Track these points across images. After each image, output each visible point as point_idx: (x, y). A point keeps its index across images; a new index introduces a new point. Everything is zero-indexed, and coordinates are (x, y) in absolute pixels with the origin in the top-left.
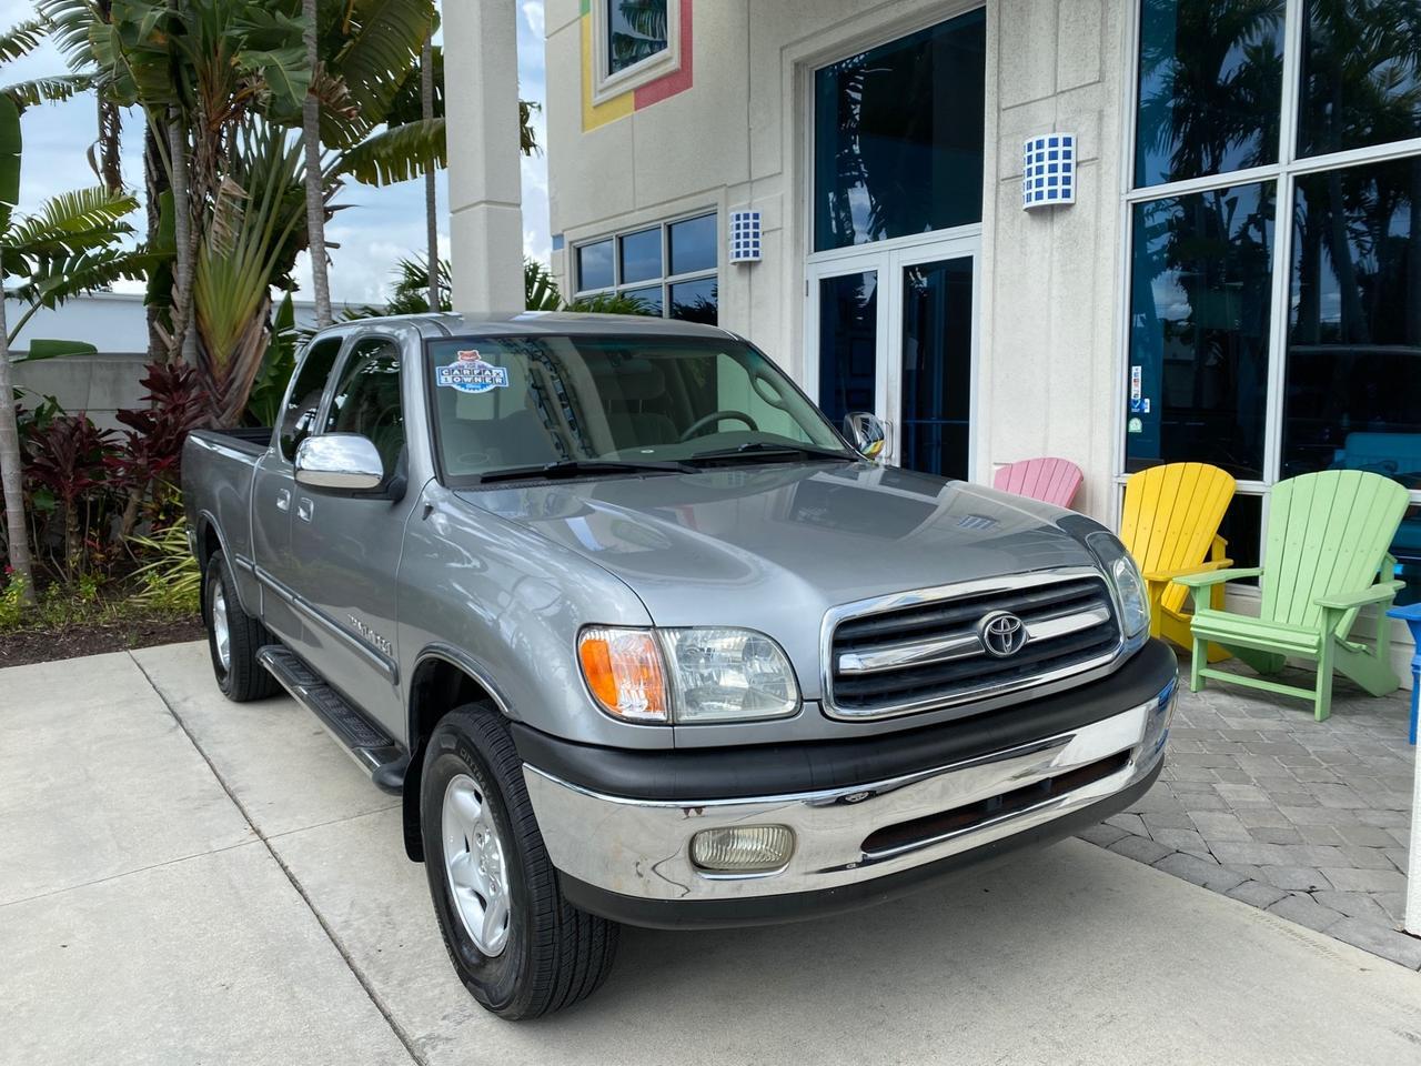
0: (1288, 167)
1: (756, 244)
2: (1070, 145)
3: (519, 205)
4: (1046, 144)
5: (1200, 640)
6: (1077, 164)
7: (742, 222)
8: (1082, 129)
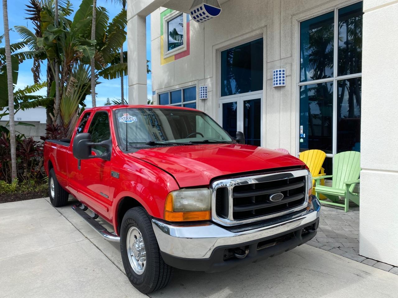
0: (335, 78)
1: (206, 95)
2: (284, 72)
3: (146, 85)
4: (278, 71)
5: (317, 193)
6: (286, 76)
7: (203, 89)
8: (287, 68)
